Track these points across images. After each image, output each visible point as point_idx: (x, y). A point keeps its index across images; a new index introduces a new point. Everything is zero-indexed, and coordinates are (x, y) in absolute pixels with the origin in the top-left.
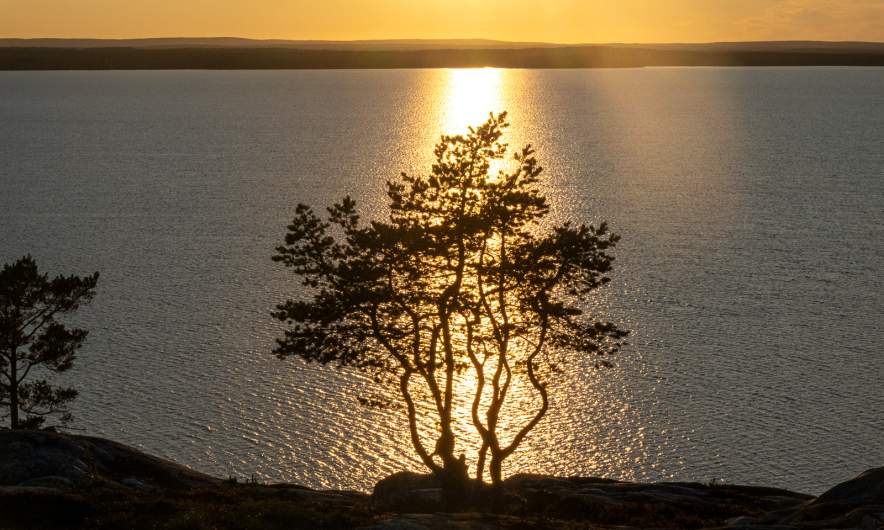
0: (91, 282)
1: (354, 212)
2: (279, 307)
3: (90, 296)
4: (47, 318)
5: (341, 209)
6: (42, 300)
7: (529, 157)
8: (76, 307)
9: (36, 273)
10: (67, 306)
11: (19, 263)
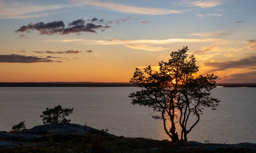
0: (72, 110)
1: (151, 69)
2: (131, 94)
3: (72, 113)
4: (63, 117)
5: (148, 69)
6: (62, 113)
7: (193, 58)
8: (69, 115)
9: (61, 108)
10: (67, 115)
11: (58, 106)
